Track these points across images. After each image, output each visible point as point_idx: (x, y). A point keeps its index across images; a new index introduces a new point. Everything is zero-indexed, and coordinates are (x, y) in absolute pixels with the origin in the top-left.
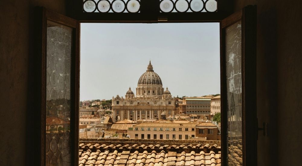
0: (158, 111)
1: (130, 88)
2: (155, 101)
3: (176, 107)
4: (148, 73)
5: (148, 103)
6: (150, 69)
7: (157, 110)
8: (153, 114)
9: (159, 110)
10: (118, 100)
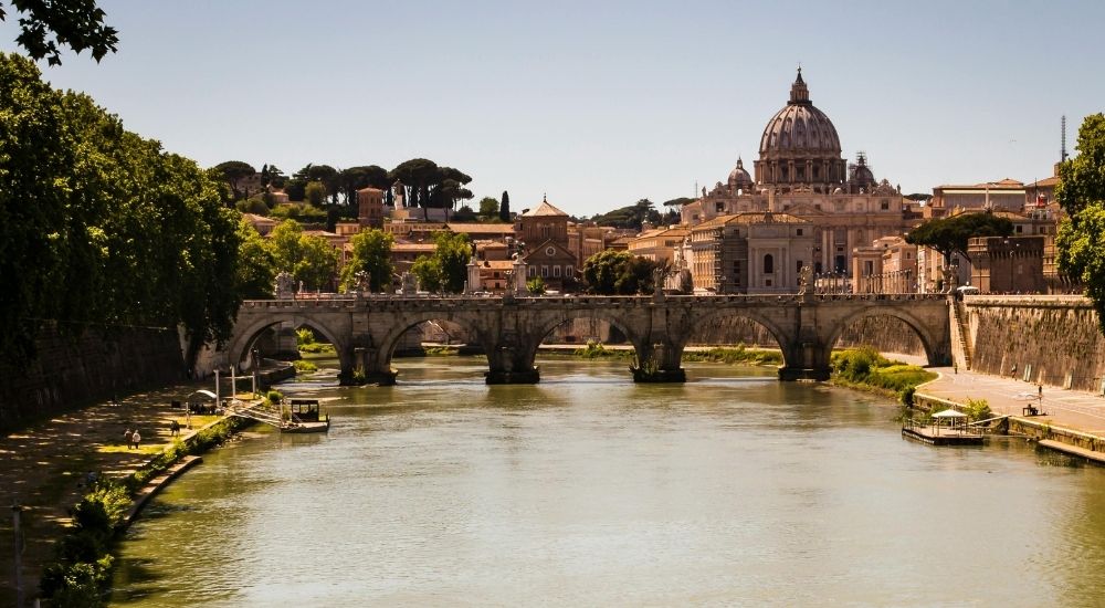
0: (849, 233)
1: (740, 162)
2: (840, 201)
3: (904, 218)
4: (796, 108)
5: (818, 207)
6: (800, 96)
7: (846, 228)
8: (832, 243)
9: (853, 227)
10: (719, 200)
